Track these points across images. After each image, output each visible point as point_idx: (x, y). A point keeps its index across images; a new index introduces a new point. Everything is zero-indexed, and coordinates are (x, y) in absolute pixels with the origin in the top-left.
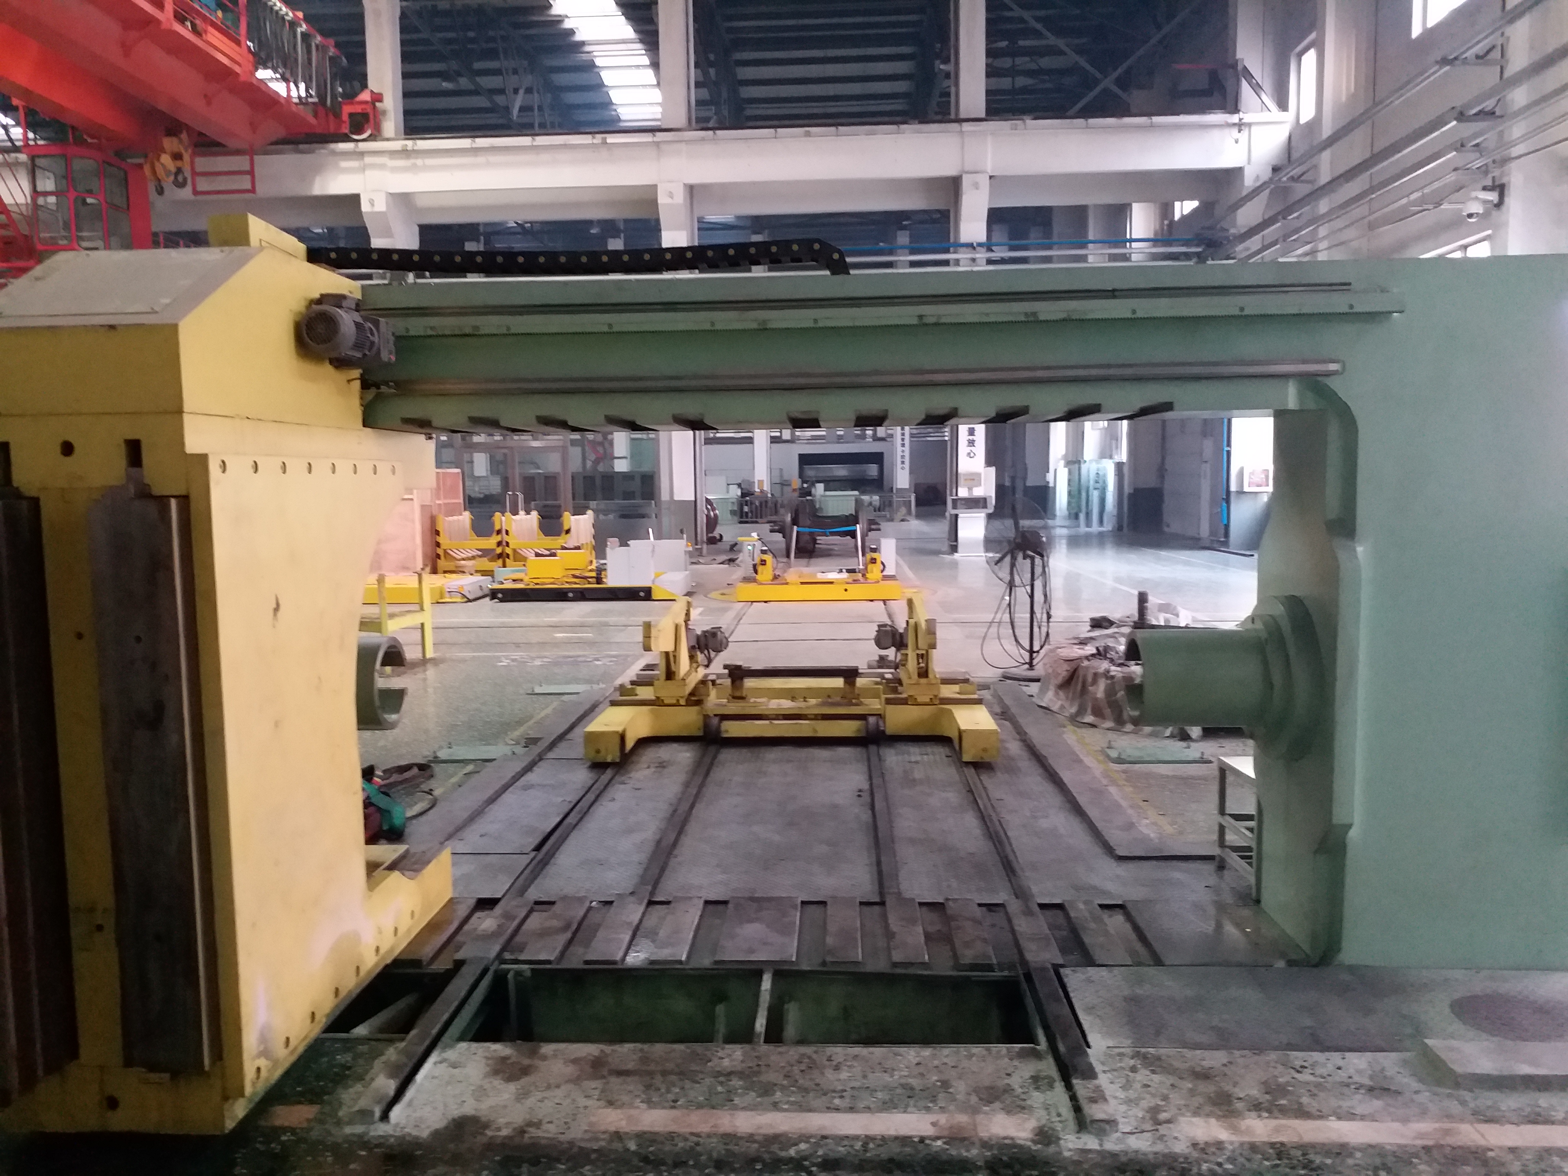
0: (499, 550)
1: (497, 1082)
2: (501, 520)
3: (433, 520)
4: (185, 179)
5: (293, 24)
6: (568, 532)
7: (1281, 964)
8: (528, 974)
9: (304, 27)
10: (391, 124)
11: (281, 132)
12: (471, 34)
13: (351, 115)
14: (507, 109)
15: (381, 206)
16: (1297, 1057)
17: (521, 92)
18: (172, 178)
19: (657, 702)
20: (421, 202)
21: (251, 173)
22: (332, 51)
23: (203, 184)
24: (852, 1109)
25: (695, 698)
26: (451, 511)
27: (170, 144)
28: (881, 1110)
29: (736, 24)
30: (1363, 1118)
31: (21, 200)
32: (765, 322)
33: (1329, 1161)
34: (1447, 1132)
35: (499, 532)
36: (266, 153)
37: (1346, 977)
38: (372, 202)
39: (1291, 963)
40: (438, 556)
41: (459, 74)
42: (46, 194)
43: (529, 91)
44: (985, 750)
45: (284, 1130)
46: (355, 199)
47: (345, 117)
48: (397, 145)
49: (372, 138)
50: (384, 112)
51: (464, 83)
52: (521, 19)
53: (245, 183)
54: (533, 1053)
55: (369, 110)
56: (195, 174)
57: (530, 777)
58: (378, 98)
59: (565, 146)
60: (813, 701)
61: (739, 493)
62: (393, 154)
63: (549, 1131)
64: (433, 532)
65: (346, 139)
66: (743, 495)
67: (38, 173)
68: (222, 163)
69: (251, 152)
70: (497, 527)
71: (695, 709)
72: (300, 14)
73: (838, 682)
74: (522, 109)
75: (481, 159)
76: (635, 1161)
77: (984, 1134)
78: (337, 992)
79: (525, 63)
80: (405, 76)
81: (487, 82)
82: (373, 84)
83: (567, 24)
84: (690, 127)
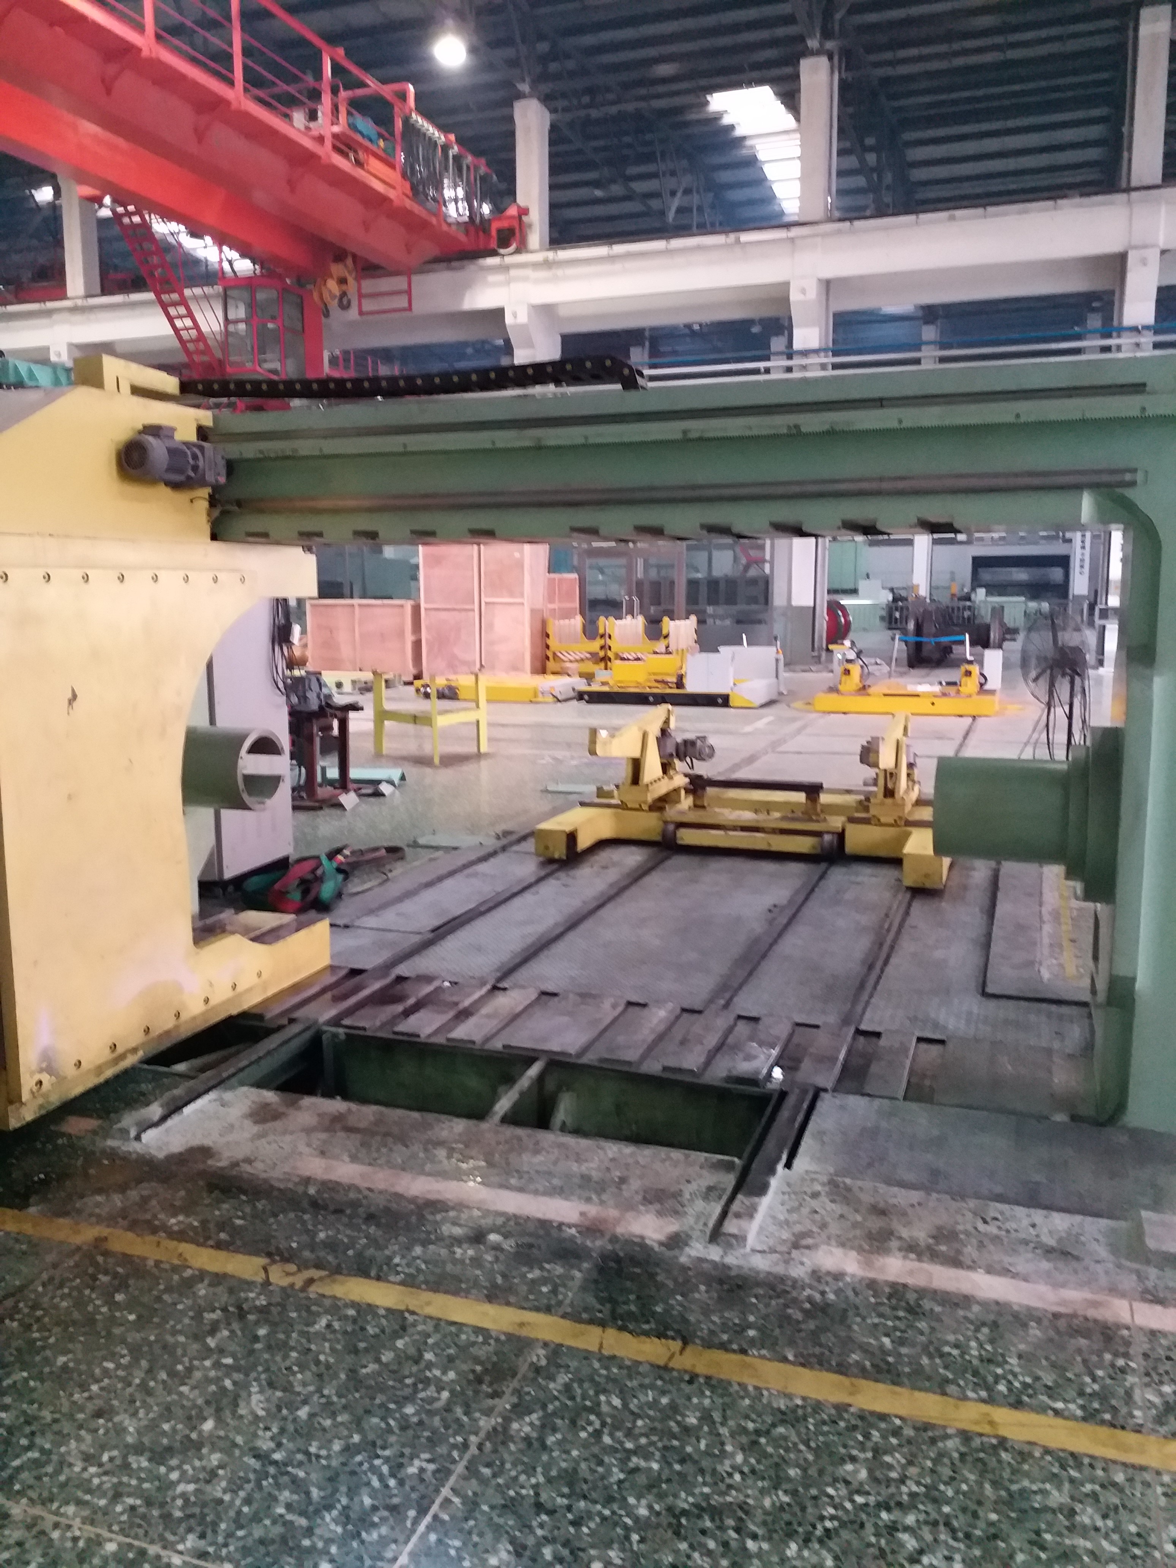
0: (602, 654)
1: (248, 1123)
2: (606, 623)
3: (544, 623)
4: (349, 302)
5: (445, 148)
6: (666, 637)
7: (1060, 1117)
8: (343, 1037)
9: (455, 150)
10: (537, 235)
11: (432, 250)
12: (627, 139)
13: (499, 231)
14: (662, 213)
15: (523, 318)
16: (995, 1209)
17: (679, 194)
18: (336, 301)
19: (623, 806)
20: (563, 312)
21: (409, 292)
22: (483, 170)
23: (368, 305)
24: (521, 1190)
25: (661, 804)
26: (567, 614)
27: (337, 269)
28: (544, 1194)
29: (903, 102)
30: (1015, 1276)
31: (216, 328)
32: (539, 439)
33: (938, 1309)
34: (1095, 1304)
35: (602, 636)
36: (422, 272)
37: (1124, 1139)
38: (515, 315)
39: (1074, 1118)
40: (548, 658)
41: (613, 181)
42: (236, 322)
43: (687, 192)
44: (927, 876)
45: (63, 1135)
46: (498, 314)
47: (494, 233)
48: (539, 257)
49: (518, 251)
50: (530, 226)
51: (616, 189)
52: (680, 118)
53: (403, 302)
54: (293, 1104)
55: (516, 224)
56: (361, 296)
57: (482, 867)
58: (524, 212)
59: (699, 248)
60: (777, 815)
61: (890, 598)
62: (536, 266)
63: (258, 1169)
64: (543, 634)
65: (494, 253)
66: (895, 600)
67: (230, 302)
68: (385, 284)
69: (408, 272)
70: (601, 631)
71: (655, 815)
72: (452, 137)
73: (800, 797)
74: (680, 210)
75: (618, 266)
76: (305, 1204)
77: (620, 1230)
78: (147, 1031)
79: (685, 163)
80: (552, 187)
81: (640, 187)
82: (522, 199)
83: (726, 120)
84: (830, 220)
